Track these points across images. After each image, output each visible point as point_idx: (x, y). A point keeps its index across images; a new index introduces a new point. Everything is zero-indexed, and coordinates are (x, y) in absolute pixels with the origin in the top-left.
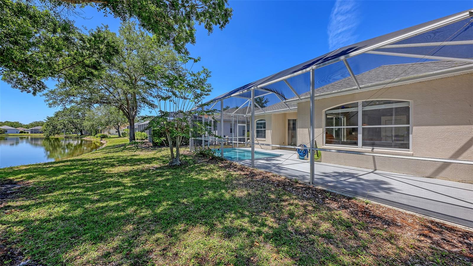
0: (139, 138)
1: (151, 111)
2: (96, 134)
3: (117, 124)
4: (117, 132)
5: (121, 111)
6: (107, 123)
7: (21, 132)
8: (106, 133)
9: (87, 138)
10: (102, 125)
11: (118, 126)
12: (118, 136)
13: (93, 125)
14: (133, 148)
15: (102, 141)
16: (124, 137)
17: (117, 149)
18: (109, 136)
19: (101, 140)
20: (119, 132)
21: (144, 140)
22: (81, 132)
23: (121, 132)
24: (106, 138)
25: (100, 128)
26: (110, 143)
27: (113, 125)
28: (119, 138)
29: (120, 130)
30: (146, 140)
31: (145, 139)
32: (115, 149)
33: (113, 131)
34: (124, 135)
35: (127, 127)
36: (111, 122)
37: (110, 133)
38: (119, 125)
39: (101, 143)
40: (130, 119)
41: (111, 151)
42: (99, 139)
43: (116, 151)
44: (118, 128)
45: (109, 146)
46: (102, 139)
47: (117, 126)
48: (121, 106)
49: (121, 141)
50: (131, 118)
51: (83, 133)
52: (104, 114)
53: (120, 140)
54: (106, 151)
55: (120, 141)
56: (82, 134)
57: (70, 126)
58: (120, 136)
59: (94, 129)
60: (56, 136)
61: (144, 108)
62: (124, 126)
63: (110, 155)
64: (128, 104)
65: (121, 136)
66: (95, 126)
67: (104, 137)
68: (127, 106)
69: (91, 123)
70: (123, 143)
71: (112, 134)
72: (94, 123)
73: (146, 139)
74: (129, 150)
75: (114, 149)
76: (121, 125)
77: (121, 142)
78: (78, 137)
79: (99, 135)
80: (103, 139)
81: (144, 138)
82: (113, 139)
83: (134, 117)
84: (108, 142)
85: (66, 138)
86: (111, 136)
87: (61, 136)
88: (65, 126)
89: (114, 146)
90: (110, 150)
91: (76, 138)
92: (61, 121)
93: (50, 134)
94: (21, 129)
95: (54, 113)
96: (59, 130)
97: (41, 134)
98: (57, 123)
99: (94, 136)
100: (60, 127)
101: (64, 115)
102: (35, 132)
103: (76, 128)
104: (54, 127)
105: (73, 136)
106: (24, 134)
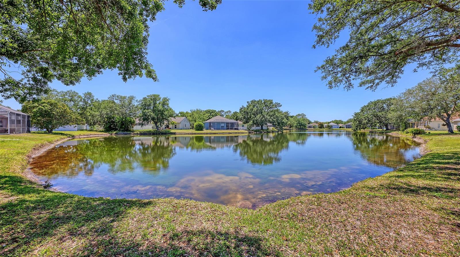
2: (406, 129)
3: (446, 112)
4: (443, 125)
6: (425, 112)
7: (340, 127)
8: (421, 128)
9: (394, 134)
10: (415, 115)
11: (447, 115)
12: (447, 132)
13: (401, 116)
15: (415, 139)
18: (427, 131)
19: (415, 137)
20: (448, 125)
22: (386, 126)
23: (454, 126)
24: (423, 135)
25: (412, 121)
27: (437, 114)
28: (449, 136)
29: (451, 121)
33: (437, 123)
37: (428, 128)
38: (450, 113)
42: (410, 136)
44: (448, 119)
46: (416, 135)
47: (445, 115)
51: (389, 128)
52: (419, 98)
56: (387, 129)
58: (453, 132)
59: (402, 122)
60: (362, 131)
65: (456, 131)
66: (403, 118)
67: (419, 133)
69: (399, 114)
71: (436, 129)
72: (402, 113)
76: (452, 113)
79: (409, 130)
80: (419, 136)
82: (437, 138)
85: (371, 132)
86: (432, 132)
87: (367, 131)
88: (369, 121)
91: (382, 133)
92: (366, 115)
93: (357, 129)
94: (340, 125)
95: (360, 108)
96: (364, 125)
97: (351, 129)
98: (362, 118)
99: (403, 131)
100: (365, 122)
101: (369, 109)
102: (349, 127)
103: (381, 122)
104: (360, 122)
105: (378, 131)
106: (341, 129)
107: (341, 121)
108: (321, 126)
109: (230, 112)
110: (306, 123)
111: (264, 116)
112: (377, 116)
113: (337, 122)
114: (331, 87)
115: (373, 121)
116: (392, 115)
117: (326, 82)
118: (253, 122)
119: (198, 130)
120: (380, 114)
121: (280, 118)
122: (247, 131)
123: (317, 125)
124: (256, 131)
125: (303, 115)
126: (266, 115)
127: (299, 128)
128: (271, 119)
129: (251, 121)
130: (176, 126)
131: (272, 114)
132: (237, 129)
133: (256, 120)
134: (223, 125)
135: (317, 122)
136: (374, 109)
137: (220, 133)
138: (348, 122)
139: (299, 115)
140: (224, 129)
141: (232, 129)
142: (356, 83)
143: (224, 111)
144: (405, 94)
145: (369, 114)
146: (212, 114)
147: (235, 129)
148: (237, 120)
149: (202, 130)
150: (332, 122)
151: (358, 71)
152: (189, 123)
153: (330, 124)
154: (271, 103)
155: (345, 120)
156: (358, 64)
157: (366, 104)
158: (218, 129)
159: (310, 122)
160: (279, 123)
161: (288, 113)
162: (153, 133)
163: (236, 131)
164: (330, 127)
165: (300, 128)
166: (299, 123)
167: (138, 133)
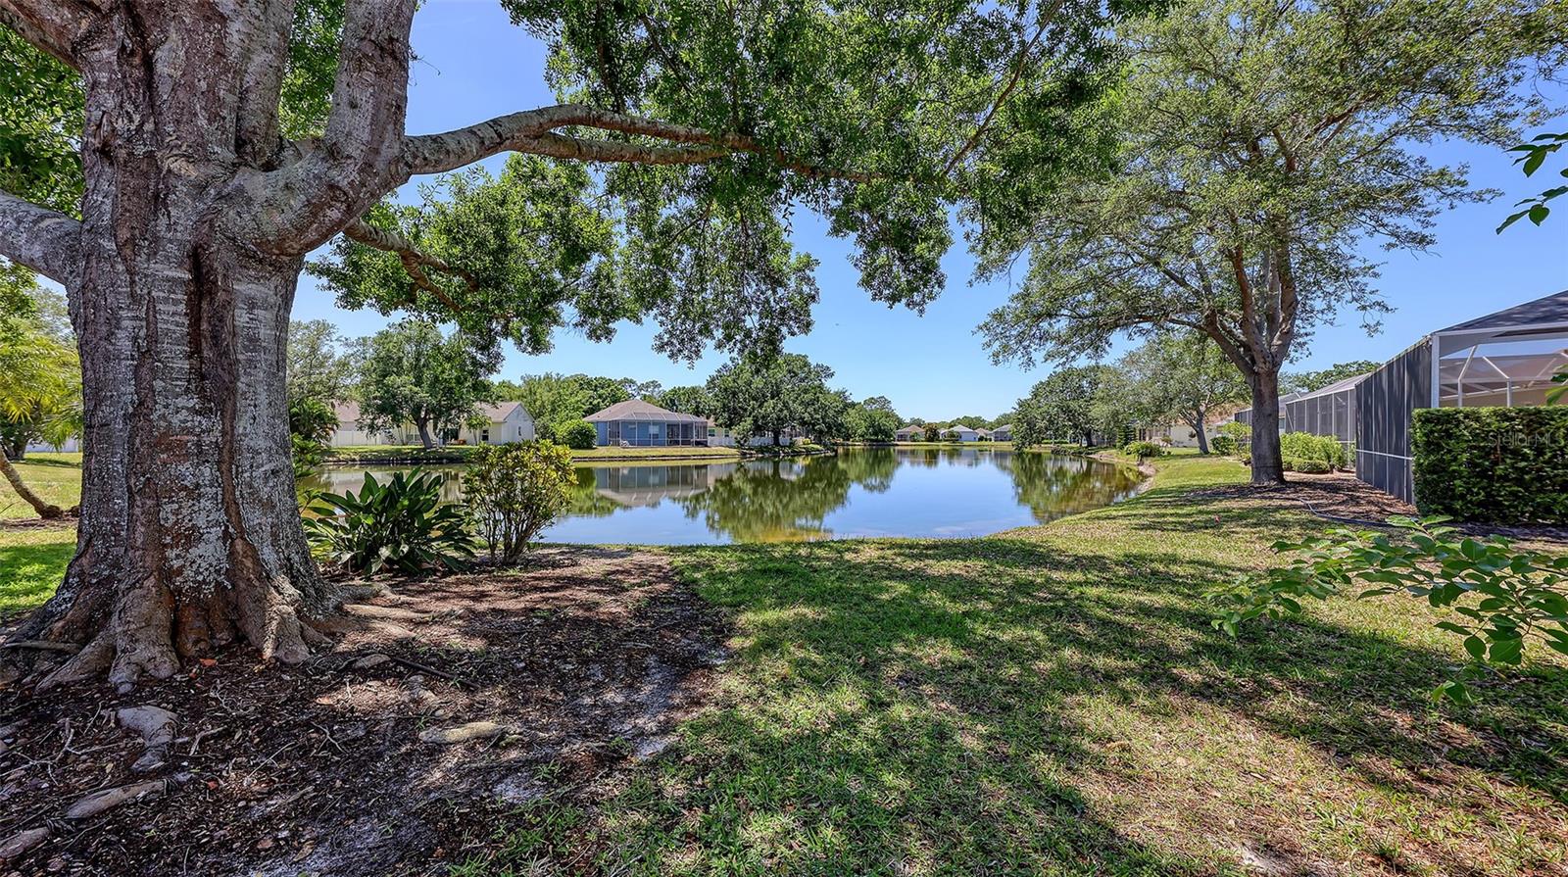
0: (1296, 461)
1: (1378, 323)
2: (1126, 444)
3: (1196, 407)
4: (1192, 436)
5: (1212, 343)
6: (1159, 406)
7: (981, 439)
8: (1156, 441)
9: (1103, 456)
10: (1143, 411)
11: (1199, 412)
12: (1197, 451)
13: (1116, 414)
14: (1278, 516)
15: (1141, 468)
16: (1223, 454)
17: (1194, 509)
18: (1166, 449)
19: (1141, 464)
20: (1200, 435)
21: (1324, 472)
22: (1088, 435)
23: (1208, 437)
24: (1156, 458)
25: (1138, 425)
26: (1168, 476)
27: (1180, 411)
28: (1201, 460)
29: (1204, 428)
30: (1336, 474)
31: (1332, 467)
32: (1186, 510)
33: (1181, 431)
34: (1222, 447)
35: (1233, 418)
36: (1172, 400)
37: (1168, 441)
38: (1202, 409)
39: (1141, 473)
40: (1257, 374)
41: (1164, 515)
42: (1133, 460)
43: (1189, 520)
44: (1200, 421)
45: (1162, 491)
46: (1144, 459)
47: (1195, 413)
48: (1211, 320)
49: (1209, 469)
50: (1261, 367)
51: (1094, 441)
52: (1149, 373)
53: (1205, 466)
54: (1144, 516)
55: (1205, 471)
56: (1090, 444)
57: (1062, 420)
58: (1207, 452)
59: (1119, 427)
60: (1036, 448)
61: (1331, 316)
62: (1221, 414)
63: (1157, 545)
64: (1244, 305)
65: (1211, 449)
66: (1120, 417)
67: (1149, 453)
68: (1239, 314)
69: (1113, 408)
70: (1221, 480)
71: (1179, 444)
72: (1119, 407)
73: (1340, 470)
74: (1255, 525)
75: (1180, 512)
76: (1207, 409)
77: (1209, 474)
78: (1080, 453)
79: (1133, 445)
80: (1148, 461)
81: (1325, 464)
82: (1180, 463)
83: (1277, 359)
84: (1162, 473)
85: (1055, 452)
86: (1174, 451)
87: (1045, 449)
88: (1051, 422)
89: (1181, 489)
90: (1163, 511)
91: (1078, 454)
92: (1045, 408)
93: (1023, 444)
94: (981, 432)
95: (1030, 389)
96: (1040, 433)
97: (1010, 443)
98: (1036, 413)
99: (1121, 448)
100: (1042, 424)
101: (1051, 392)
102: (1001, 437)
103: (1076, 426)
104: (1031, 426)
105: (1071, 448)
106: (983, 443)
107: (978, 419)
108: (933, 434)
109: (655, 384)
110: (891, 424)
111: (786, 405)
112: (1067, 411)
113: (973, 423)
114: (996, 363)
115: (1060, 424)
116: (1099, 411)
117: (989, 351)
118: (755, 421)
119: (579, 447)
120: (1073, 405)
121: (831, 413)
122: (734, 451)
123: (921, 430)
124: (761, 449)
125: (884, 402)
126: (794, 402)
127: (872, 440)
128: (806, 415)
129: (749, 420)
130: (485, 432)
131: (808, 397)
132: (704, 444)
133: (763, 417)
134: (653, 430)
135: (918, 423)
136: (1062, 392)
137: (654, 458)
138: (999, 422)
139: (872, 401)
140: (662, 444)
141: (686, 443)
142: (1038, 356)
143: (634, 383)
144: (1123, 360)
145: (1050, 405)
146: (601, 391)
147: (698, 444)
148: (697, 413)
149: (589, 447)
150: (958, 421)
151: (1044, 337)
152: (529, 423)
153: (955, 429)
154: (806, 364)
155: (990, 417)
156: (1044, 325)
157: (1044, 379)
158: (643, 444)
159: (900, 423)
160: (829, 428)
161: (847, 394)
162: (416, 459)
163: (702, 450)
164: (954, 438)
165: (877, 441)
166: (873, 426)
167: (354, 460)
